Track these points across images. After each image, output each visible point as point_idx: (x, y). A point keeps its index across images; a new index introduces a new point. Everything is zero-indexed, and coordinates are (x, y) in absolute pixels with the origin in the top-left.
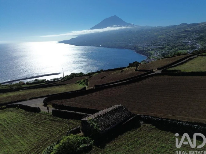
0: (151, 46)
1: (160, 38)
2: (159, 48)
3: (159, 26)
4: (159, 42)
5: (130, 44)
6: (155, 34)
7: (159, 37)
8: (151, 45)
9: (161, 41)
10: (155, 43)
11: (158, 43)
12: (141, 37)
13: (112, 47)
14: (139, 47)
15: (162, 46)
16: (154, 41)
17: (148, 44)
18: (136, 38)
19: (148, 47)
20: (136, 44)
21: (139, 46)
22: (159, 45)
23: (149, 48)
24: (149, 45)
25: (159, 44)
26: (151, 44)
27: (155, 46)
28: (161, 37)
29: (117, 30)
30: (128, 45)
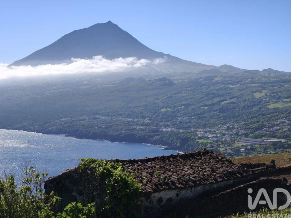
0: (243, 138)
1: (276, 110)
2: (274, 144)
3: (270, 70)
4: (273, 126)
5: (167, 126)
6: (257, 95)
7: (271, 107)
8: (246, 135)
9: (280, 121)
10: (258, 129)
11: (269, 127)
12: (207, 103)
13: (94, 136)
14: (200, 141)
15: (285, 137)
16: (252, 120)
17: (235, 131)
18: (189, 105)
19: (233, 142)
20: (190, 127)
21: (200, 134)
22: (275, 137)
23: (238, 144)
24: (237, 134)
25: (274, 132)
26: (242, 131)
27: (261, 137)
28: (279, 105)
29: (109, 76)
30: (157, 131)
